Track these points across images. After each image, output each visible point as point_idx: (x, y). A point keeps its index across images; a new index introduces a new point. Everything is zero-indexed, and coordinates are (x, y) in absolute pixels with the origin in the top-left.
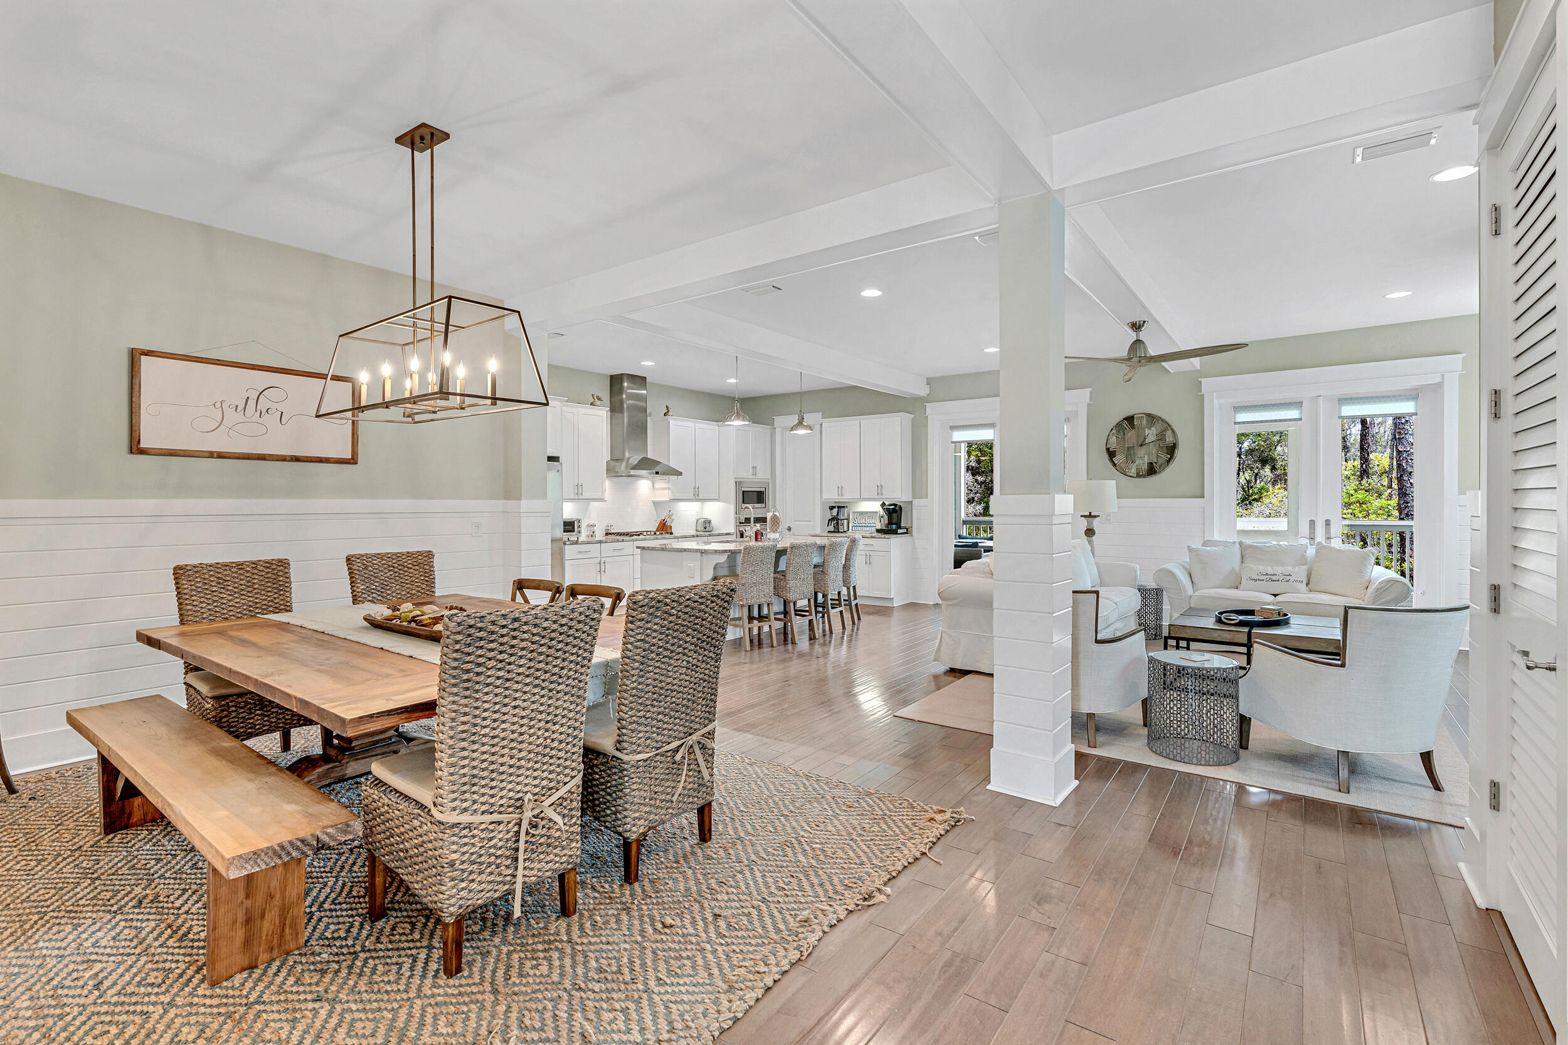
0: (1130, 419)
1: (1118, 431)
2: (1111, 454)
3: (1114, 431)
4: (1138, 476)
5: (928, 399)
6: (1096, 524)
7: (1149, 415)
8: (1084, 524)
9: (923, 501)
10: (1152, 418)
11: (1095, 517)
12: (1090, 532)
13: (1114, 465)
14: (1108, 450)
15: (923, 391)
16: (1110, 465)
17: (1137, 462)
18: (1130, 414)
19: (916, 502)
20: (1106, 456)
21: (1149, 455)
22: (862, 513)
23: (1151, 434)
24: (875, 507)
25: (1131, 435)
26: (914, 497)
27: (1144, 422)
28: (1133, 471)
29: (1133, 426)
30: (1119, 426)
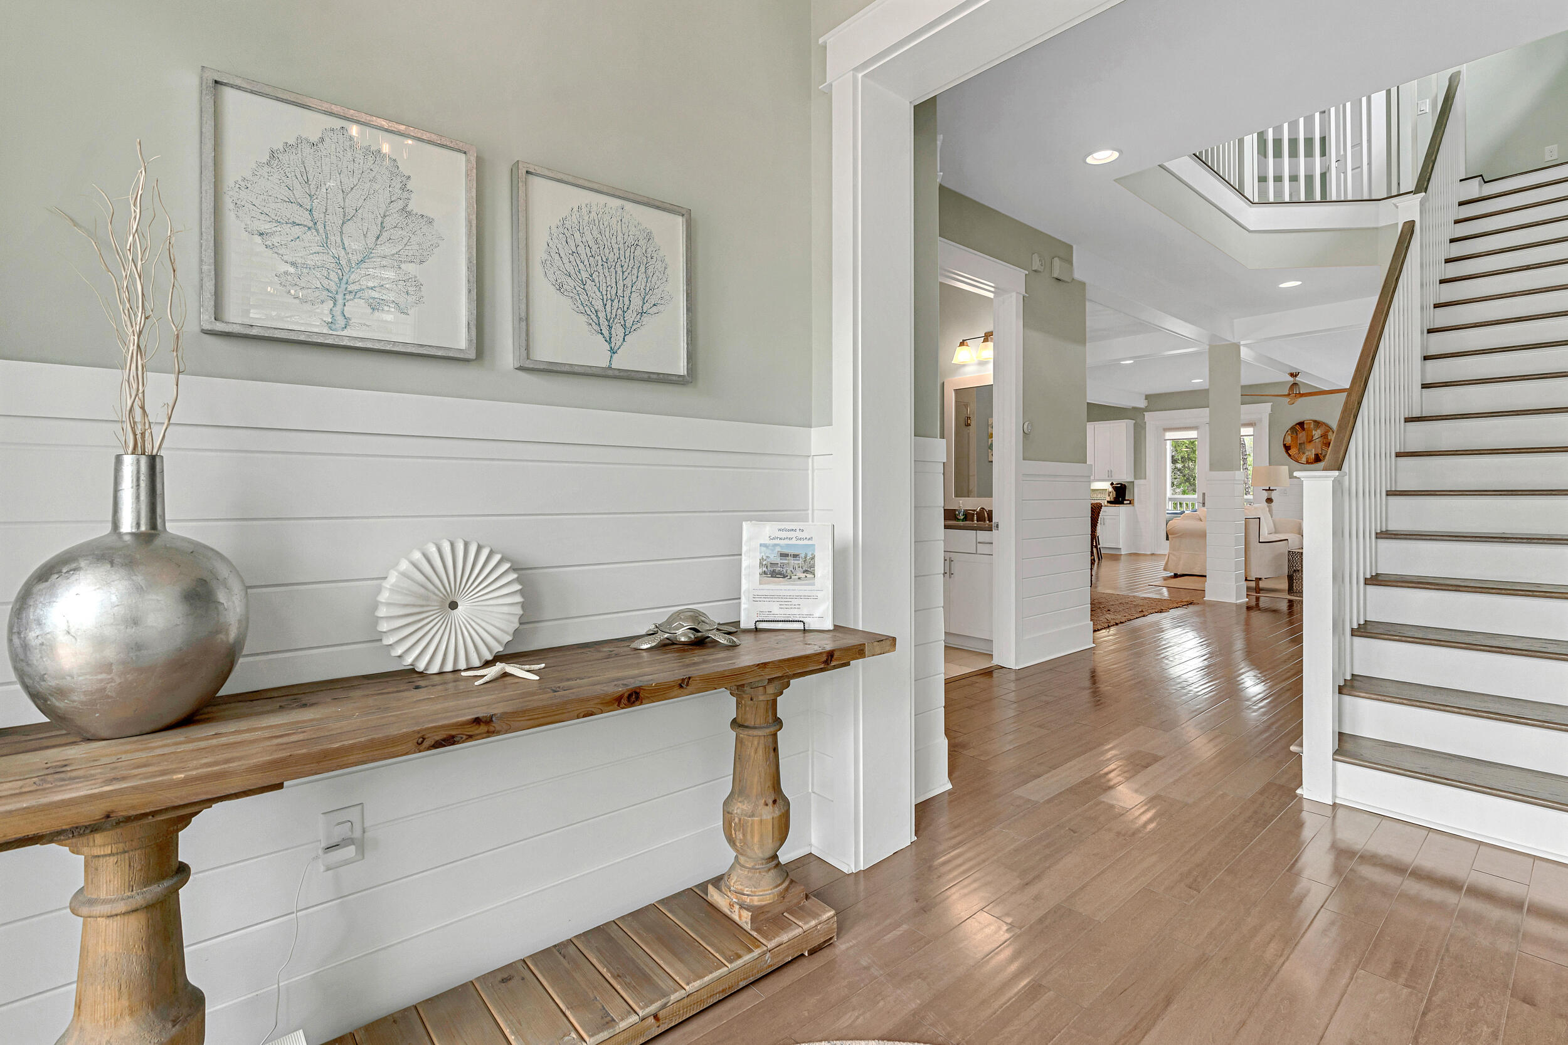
0: (1301, 424)
1: (1292, 433)
2: (1287, 448)
3: (1289, 432)
4: (1308, 463)
5: (1147, 409)
6: (1274, 495)
7: (1315, 421)
8: (1265, 495)
9: (1142, 482)
10: (1318, 424)
11: (1273, 490)
12: (1269, 500)
13: (1290, 455)
14: (1284, 445)
15: (1142, 404)
16: (1286, 455)
17: (1307, 454)
18: (1301, 420)
19: (1136, 482)
20: (1283, 450)
21: (1315, 448)
22: (1094, 490)
23: (1317, 434)
24: (1106, 486)
25: (1302, 436)
26: (1135, 478)
27: (1312, 426)
28: (1304, 460)
29: (1303, 429)
30: (1293, 429)
